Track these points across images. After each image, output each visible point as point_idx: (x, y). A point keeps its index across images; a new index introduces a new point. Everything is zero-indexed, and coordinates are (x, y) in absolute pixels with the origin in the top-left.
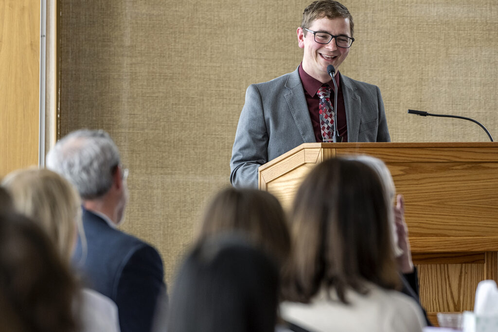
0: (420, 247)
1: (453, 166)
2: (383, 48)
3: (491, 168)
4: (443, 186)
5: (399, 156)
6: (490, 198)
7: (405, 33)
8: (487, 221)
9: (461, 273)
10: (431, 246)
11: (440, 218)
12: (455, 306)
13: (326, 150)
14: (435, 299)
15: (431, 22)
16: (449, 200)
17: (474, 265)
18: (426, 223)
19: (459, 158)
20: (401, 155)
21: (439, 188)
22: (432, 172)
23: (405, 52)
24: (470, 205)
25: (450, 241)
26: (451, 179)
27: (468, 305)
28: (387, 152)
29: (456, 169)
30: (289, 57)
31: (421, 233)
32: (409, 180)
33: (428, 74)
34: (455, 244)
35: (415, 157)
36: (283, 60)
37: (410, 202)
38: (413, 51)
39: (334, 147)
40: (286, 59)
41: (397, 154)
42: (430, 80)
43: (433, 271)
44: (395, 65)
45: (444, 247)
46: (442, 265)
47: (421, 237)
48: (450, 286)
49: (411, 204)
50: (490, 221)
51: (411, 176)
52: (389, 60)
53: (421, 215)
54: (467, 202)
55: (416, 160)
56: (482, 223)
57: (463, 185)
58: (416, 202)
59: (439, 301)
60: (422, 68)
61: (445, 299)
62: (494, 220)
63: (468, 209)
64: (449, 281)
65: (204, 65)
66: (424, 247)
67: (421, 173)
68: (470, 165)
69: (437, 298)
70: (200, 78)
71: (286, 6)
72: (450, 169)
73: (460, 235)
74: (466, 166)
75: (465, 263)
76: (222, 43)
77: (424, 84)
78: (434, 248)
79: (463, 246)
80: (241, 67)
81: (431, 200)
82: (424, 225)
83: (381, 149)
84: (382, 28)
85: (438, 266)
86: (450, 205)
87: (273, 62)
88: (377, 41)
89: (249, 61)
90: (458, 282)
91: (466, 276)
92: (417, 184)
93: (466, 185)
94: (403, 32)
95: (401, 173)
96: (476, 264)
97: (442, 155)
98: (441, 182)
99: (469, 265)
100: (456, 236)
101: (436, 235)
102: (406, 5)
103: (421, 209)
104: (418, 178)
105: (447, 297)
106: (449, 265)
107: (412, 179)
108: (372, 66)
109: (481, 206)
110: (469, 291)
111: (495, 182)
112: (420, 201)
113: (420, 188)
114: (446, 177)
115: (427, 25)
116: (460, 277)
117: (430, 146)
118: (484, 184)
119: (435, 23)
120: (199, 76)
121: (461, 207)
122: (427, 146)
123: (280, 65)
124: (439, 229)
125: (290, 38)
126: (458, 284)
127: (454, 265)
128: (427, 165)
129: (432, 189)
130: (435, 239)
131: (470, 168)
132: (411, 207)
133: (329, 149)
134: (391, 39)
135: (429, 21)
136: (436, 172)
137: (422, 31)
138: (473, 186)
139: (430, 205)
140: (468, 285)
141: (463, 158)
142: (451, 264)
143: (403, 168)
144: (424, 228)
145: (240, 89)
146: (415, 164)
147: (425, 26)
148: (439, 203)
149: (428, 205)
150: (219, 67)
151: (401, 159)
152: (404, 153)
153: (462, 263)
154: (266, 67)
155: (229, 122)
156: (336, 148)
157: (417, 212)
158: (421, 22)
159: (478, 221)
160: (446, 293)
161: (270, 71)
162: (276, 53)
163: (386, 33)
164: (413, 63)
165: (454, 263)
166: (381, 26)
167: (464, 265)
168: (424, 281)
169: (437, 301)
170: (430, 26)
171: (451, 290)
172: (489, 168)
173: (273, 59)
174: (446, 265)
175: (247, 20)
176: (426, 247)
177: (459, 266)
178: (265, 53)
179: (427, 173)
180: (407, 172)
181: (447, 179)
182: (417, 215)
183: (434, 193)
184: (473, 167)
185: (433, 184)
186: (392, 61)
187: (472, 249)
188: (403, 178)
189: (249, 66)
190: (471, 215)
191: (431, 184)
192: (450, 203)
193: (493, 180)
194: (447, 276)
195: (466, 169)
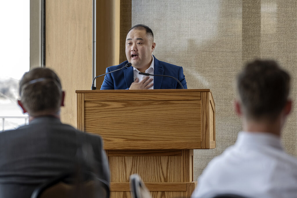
0: (133, 147)
1: (153, 103)
2: (269, 44)
3: (175, 104)
4: (147, 113)
5: (121, 97)
6: (175, 120)
7: (279, 36)
8: (173, 133)
9: (168, 161)
10: (139, 146)
11: (145, 131)
12: (165, 179)
13: (78, 94)
14: (153, 175)
15: (292, 30)
16: (150, 121)
17: (176, 157)
18: (137, 134)
19: (155, 98)
20: (122, 96)
21: (145, 115)
22: (140, 106)
23: (279, 46)
24: (163, 124)
25: (150, 143)
26: (152, 110)
27: (172, 179)
28: (114, 95)
29: (154, 104)
30: (224, 50)
31: (134, 139)
32: (127, 110)
33: (291, 58)
34: (153, 145)
35: (130, 98)
36: (221, 52)
37: (128, 122)
38: (283, 46)
39: (83, 92)
40: (223, 52)
41: (120, 96)
42: (292, 61)
43: (152, 160)
44: (275, 53)
45: (147, 147)
46: (157, 157)
47: (134, 141)
48: (162, 168)
49: (128, 123)
50: (174, 133)
51: (129, 108)
52: (271, 51)
53: (134, 129)
54: (160, 122)
55: (131, 99)
56: (170, 133)
57: (158, 113)
58: (130, 122)
59: (155, 177)
60: (288, 55)
61: (159, 175)
62: (177, 132)
63: (162, 126)
64: (161, 166)
65: (184, 55)
66: (135, 147)
67: (134, 106)
68: (163, 102)
69: (154, 175)
70: (183, 62)
71: (223, 24)
72: (151, 104)
73: (157, 140)
74: (160, 103)
75: (171, 156)
76: (193, 44)
77: (288, 63)
78: (141, 147)
79: (158, 146)
80: (202, 56)
81: (140, 121)
82: (135, 135)
83: (110, 94)
84: (268, 34)
85: (155, 157)
86: (151, 124)
87: (217, 53)
88: (266, 41)
89: (205, 53)
90: (166, 166)
91: (171, 163)
92: (132, 113)
93: (160, 113)
94: (278, 36)
95: (122, 106)
96: (177, 157)
97: (145, 97)
98: (145, 111)
99: (173, 157)
100: (155, 141)
101: (143, 140)
102: (280, 21)
103: (133, 126)
104: (132, 109)
105: (160, 175)
106: (161, 157)
107: (129, 110)
108: (264, 54)
109: (169, 124)
110: (173, 171)
111: (177, 111)
112: (133, 122)
113: (134, 115)
114: (149, 108)
115: (290, 32)
116: (168, 163)
117: (138, 91)
118: (171, 112)
119: (294, 31)
120: (182, 61)
121: (158, 125)
122: (137, 92)
123: (220, 54)
124: (145, 137)
125: (224, 40)
126: (167, 167)
127: (164, 157)
128: (138, 102)
129: (140, 115)
130: (142, 142)
131: (163, 104)
132: (127, 125)
133: (80, 94)
134: (272, 40)
135: (291, 30)
136: (143, 106)
137: (287, 35)
138: (165, 113)
139: (140, 124)
140: (172, 168)
141: (158, 98)
142: (162, 156)
143: (124, 104)
144: (135, 136)
145: (201, 67)
146: (130, 101)
147: (289, 32)
148: (144, 123)
149: (138, 124)
150: (191, 56)
151: (122, 99)
152: (123, 96)
153: (169, 156)
154: (213, 56)
155: (196, 85)
156: (84, 93)
157: (132, 128)
158: (287, 30)
159: (167, 132)
160: (160, 172)
161: (215, 58)
162: (218, 48)
163: (270, 37)
164: (283, 52)
165: (164, 156)
166: (268, 33)
167: (170, 157)
168: (147, 165)
169: (154, 176)
170: (292, 32)
171: (162, 170)
172: (174, 103)
173: (216, 52)
174: (159, 157)
175: (204, 32)
176: (136, 147)
177: (167, 157)
178: (213, 48)
179: (138, 106)
180: (126, 106)
181: (150, 110)
182: (132, 129)
183: (142, 117)
184: (164, 103)
185: (141, 112)
186: (273, 51)
187: (164, 148)
188: (123, 109)
189: (205, 56)
190: (163, 129)
191: (139, 112)
192: (151, 123)
193: (176, 110)
194: (160, 163)
195: (160, 104)
